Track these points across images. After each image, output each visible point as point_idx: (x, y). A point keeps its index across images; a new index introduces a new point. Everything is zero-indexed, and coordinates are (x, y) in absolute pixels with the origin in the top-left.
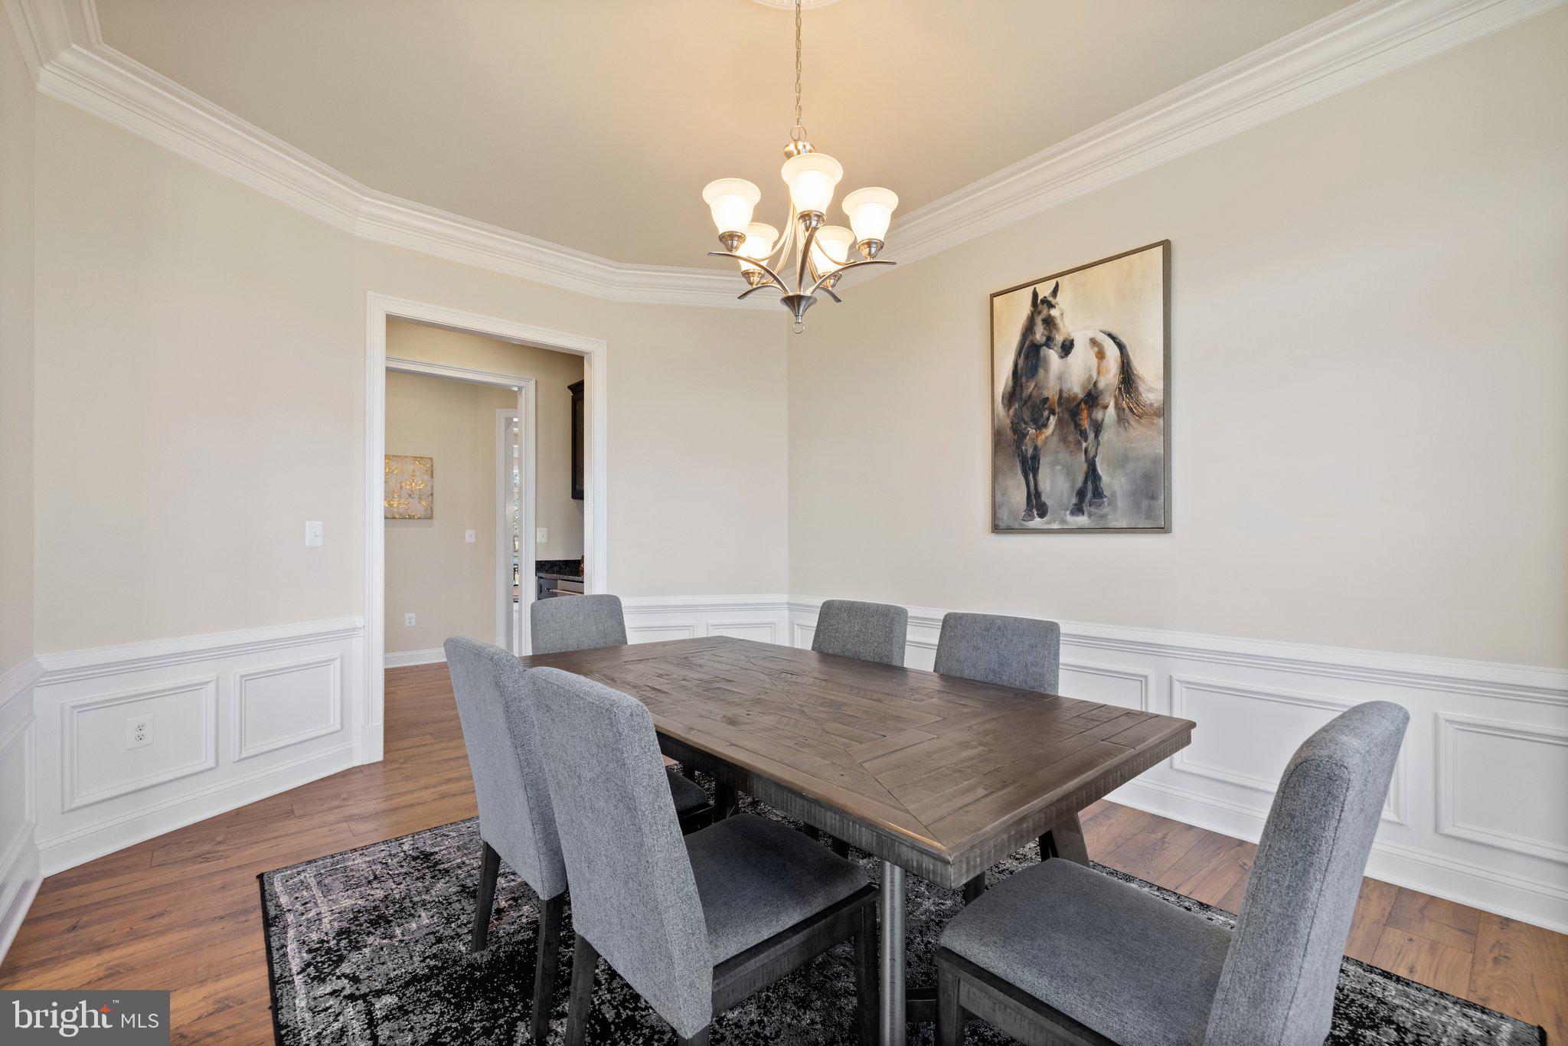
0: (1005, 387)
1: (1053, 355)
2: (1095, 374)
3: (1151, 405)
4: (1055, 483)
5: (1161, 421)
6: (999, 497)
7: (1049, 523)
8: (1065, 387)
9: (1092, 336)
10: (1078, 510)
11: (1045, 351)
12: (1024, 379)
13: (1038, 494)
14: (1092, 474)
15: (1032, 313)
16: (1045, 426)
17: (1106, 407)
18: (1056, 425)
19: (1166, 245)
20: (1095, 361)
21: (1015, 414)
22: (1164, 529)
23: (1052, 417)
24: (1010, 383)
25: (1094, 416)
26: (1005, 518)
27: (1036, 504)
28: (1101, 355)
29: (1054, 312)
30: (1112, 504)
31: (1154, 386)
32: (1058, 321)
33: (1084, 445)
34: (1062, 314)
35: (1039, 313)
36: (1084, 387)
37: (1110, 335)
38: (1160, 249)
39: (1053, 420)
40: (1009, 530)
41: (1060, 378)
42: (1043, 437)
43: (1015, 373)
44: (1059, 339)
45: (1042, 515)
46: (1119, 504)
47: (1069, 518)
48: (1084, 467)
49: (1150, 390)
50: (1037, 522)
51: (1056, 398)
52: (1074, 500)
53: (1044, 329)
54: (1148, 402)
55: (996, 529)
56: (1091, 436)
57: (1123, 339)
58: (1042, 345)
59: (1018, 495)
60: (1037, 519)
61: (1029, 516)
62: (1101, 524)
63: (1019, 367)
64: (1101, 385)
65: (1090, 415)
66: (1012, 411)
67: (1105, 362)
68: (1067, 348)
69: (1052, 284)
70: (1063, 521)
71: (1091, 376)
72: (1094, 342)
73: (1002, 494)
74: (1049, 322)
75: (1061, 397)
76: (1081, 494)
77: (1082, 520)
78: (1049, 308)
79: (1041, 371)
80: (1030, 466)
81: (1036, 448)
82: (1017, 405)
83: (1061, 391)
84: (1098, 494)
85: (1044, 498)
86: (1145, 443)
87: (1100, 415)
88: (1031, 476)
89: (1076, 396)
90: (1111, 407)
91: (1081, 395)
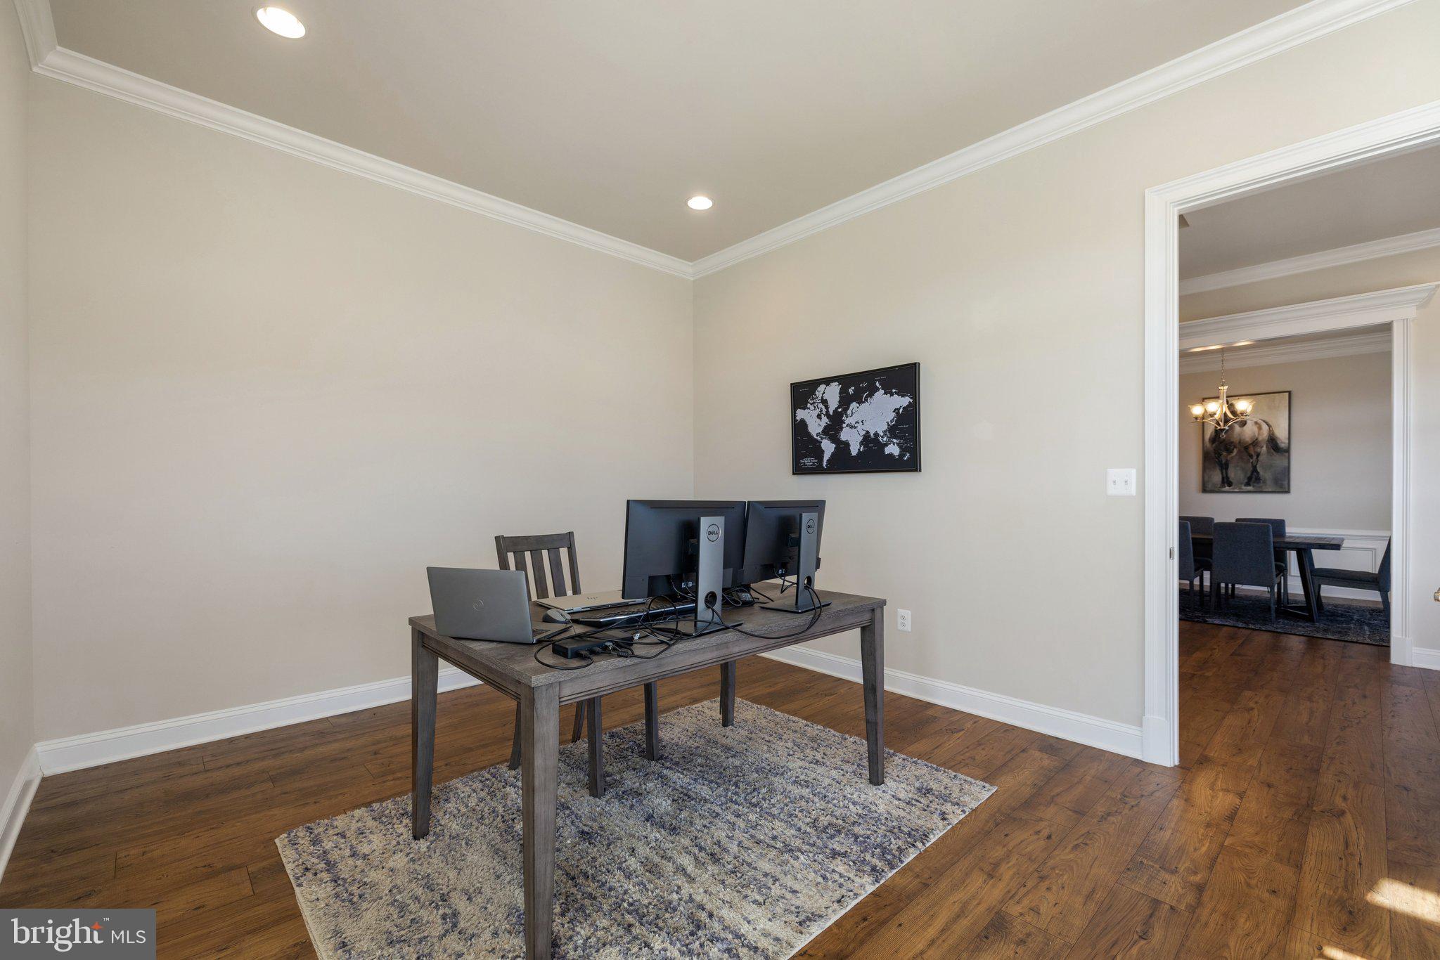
1: (1236, 426)
2: (1257, 435)
4: (1235, 473)
5: (1287, 454)
6: (1206, 478)
7: (1234, 489)
8: (1243, 438)
9: (1256, 421)
10: (1248, 484)
13: (1228, 478)
14: (1255, 470)
16: (1232, 452)
17: (1262, 447)
18: (1237, 452)
19: (1290, 393)
20: (1257, 430)
21: (1217, 446)
22: (1288, 492)
23: (1235, 449)
24: (1214, 434)
25: (1256, 451)
26: (1209, 486)
28: (1260, 428)
30: (1265, 482)
33: (1251, 460)
36: (1251, 439)
37: (1264, 421)
38: (1287, 394)
39: (1235, 451)
40: (1212, 491)
41: (1240, 434)
42: (1230, 456)
45: (1230, 484)
47: (1243, 487)
48: (1251, 469)
49: (1283, 443)
50: (1227, 488)
51: (1237, 442)
52: (1246, 481)
54: (1282, 447)
55: (1205, 491)
56: (1255, 457)
59: (1217, 477)
61: (1223, 485)
64: (1260, 439)
65: (1254, 449)
66: (1214, 445)
67: (1262, 431)
68: (1243, 424)
70: (1241, 488)
71: (1254, 435)
72: (1256, 423)
73: (1208, 477)
75: (1240, 442)
76: (1250, 479)
77: (1250, 488)
79: (1230, 431)
80: (1224, 467)
81: (1227, 460)
82: (1217, 443)
83: (1240, 440)
84: (1258, 479)
85: (1231, 479)
86: (1279, 461)
87: (1259, 450)
88: (1224, 471)
89: (1247, 442)
90: (1264, 448)
91: (1250, 442)
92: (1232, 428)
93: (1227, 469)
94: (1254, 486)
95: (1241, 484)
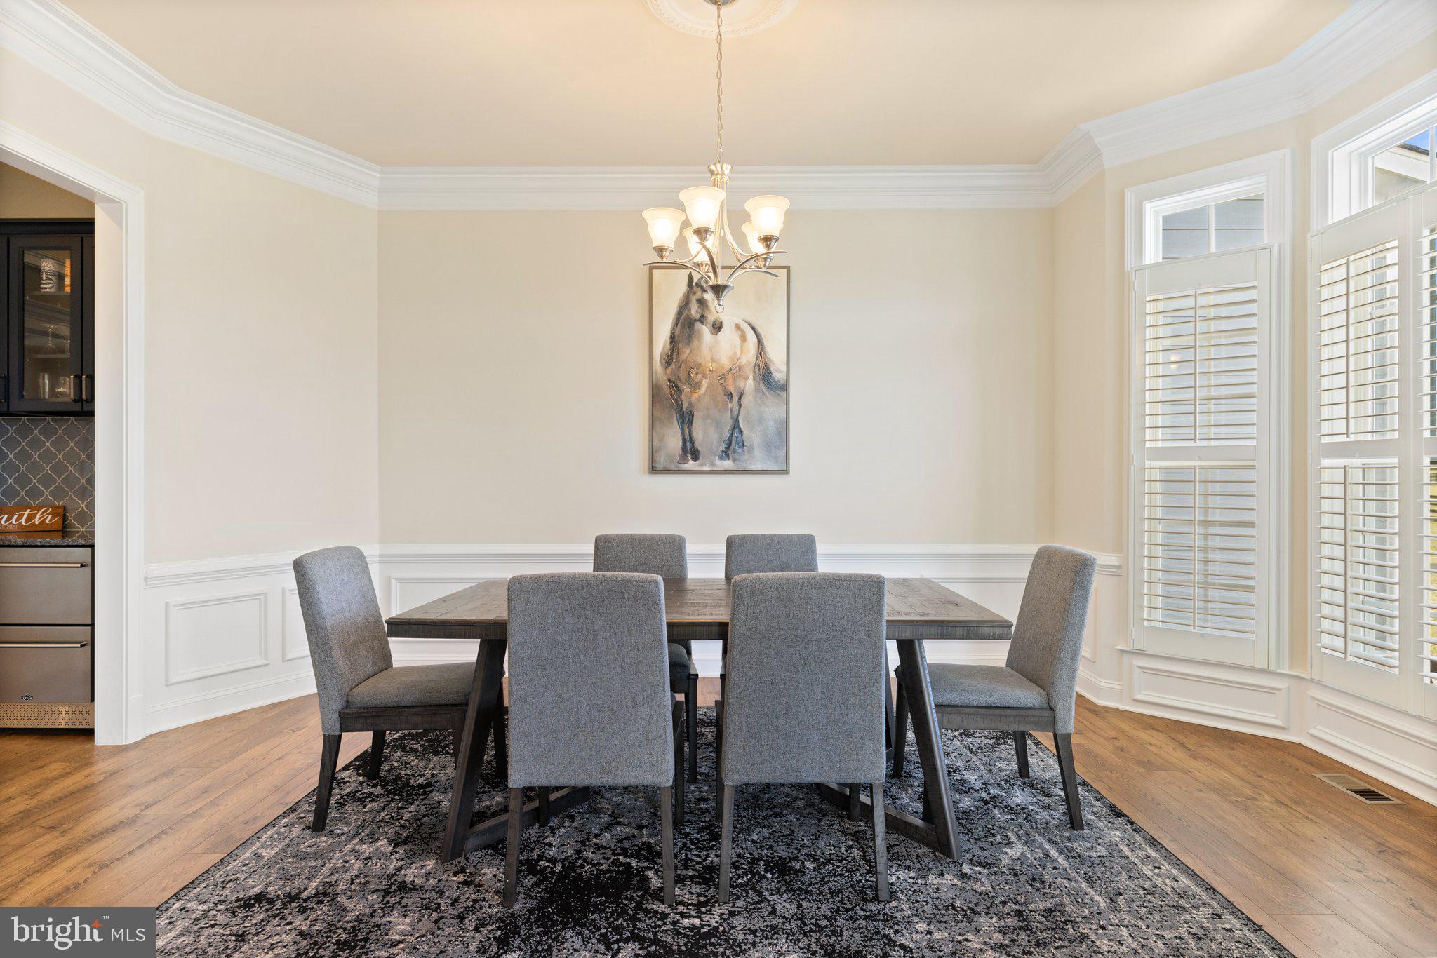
0: (663, 348)
1: (705, 331)
2: (739, 353)
3: (779, 381)
4: (704, 433)
6: (656, 443)
8: (716, 358)
9: (737, 322)
10: (725, 455)
11: (698, 325)
12: (680, 346)
13: (692, 441)
14: (736, 427)
15: (688, 292)
16: (699, 387)
17: (747, 378)
18: (708, 388)
19: (788, 268)
20: (738, 342)
21: (673, 373)
22: (787, 471)
23: (704, 380)
24: (668, 347)
25: (737, 384)
26: (662, 461)
27: (690, 450)
28: (743, 338)
29: (706, 296)
30: (751, 452)
31: (781, 368)
32: (710, 305)
33: (730, 405)
35: (694, 293)
36: (729, 360)
37: (750, 324)
38: (784, 270)
39: (705, 384)
40: (666, 471)
41: (712, 350)
42: (696, 395)
43: (673, 338)
44: (711, 318)
45: (696, 457)
46: (757, 452)
47: (718, 462)
48: (730, 423)
49: (778, 371)
50: (691, 465)
51: (709, 366)
52: (723, 447)
53: (698, 307)
54: (776, 379)
55: (653, 470)
56: (736, 398)
58: (696, 320)
59: (673, 441)
60: (691, 462)
61: (684, 459)
62: (742, 467)
63: (676, 335)
64: (744, 361)
65: (734, 382)
66: (669, 370)
67: (746, 344)
68: (717, 327)
70: (713, 464)
71: (735, 353)
72: (738, 327)
73: (660, 440)
74: (702, 304)
75: (712, 365)
76: (728, 443)
77: (728, 464)
78: (703, 292)
79: (695, 342)
80: (686, 418)
81: (690, 404)
82: (673, 366)
83: (712, 361)
84: (741, 444)
85: (697, 445)
86: (772, 410)
87: (742, 385)
88: (686, 427)
89: (723, 368)
90: (750, 381)
91: (728, 367)
92: (700, 335)
93: (691, 421)
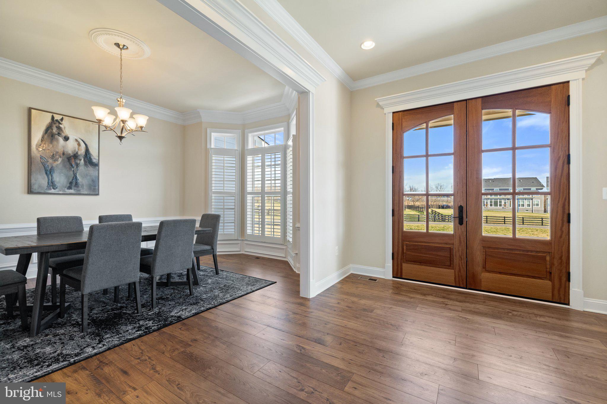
1: (60, 139)
2: (77, 150)
5: (97, 167)
6: (33, 181)
8: (66, 150)
9: (76, 138)
10: (70, 188)
11: (57, 136)
13: (53, 182)
14: (75, 177)
15: (51, 122)
16: (57, 160)
17: (80, 160)
18: (61, 161)
20: (77, 146)
21: (43, 154)
22: (98, 194)
23: (60, 159)
24: (40, 142)
25: (76, 161)
27: (52, 185)
28: (79, 145)
29: (61, 126)
30: (82, 187)
32: (63, 129)
33: (72, 169)
34: (65, 128)
35: (55, 124)
36: (73, 152)
37: (82, 140)
40: (38, 193)
41: (63, 147)
42: (56, 164)
44: (63, 135)
45: (54, 188)
46: (85, 187)
48: (73, 176)
49: (95, 159)
50: (53, 191)
51: (62, 153)
52: (68, 185)
53: (57, 129)
54: (94, 162)
55: (31, 192)
56: (75, 167)
57: (87, 143)
58: (56, 134)
60: (53, 190)
61: (48, 189)
62: (78, 192)
63: (45, 138)
64: (79, 153)
66: (41, 152)
67: (80, 147)
68: (66, 139)
69: (61, 117)
70: (64, 191)
71: (75, 150)
72: (76, 140)
73: (35, 180)
74: (59, 128)
75: (64, 153)
76: (71, 183)
77: (72, 191)
78: (59, 124)
79: (55, 143)
80: (49, 173)
81: (52, 167)
83: (64, 151)
84: (77, 184)
85: (55, 183)
86: (91, 172)
87: (78, 162)
88: (49, 176)
89: (70, 154)
90: (82, 161)
91: (72, 154)
92: (57, 140)
93: (52, 174)
94: (74, 190)
95: (66, 187)
